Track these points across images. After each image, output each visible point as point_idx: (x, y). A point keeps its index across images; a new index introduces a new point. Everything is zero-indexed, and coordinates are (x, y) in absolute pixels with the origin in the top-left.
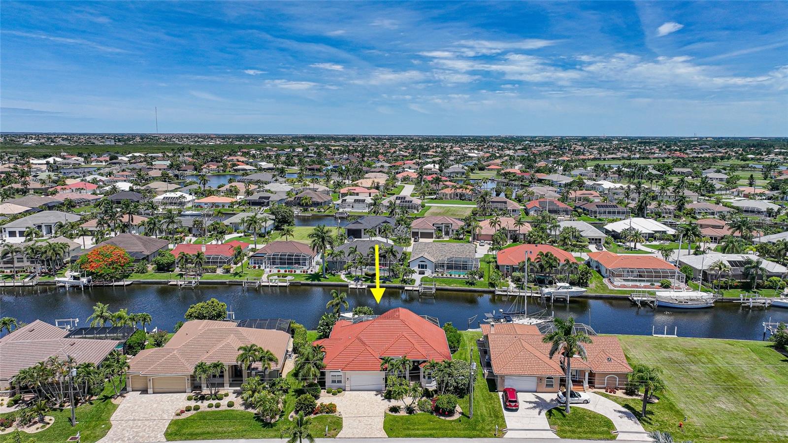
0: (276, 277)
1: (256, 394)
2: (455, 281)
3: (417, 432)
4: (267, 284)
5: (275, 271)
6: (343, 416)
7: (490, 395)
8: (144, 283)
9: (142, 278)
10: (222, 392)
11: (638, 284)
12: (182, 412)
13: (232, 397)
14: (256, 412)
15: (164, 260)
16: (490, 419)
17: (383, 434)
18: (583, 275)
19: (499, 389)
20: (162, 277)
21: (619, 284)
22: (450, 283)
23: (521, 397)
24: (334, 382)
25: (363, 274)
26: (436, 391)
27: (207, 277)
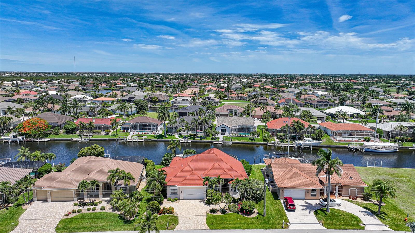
0: (137, 137)
1: (120, 202)
2: (244, 138)
3: (229, 225)
4: (131, 140)
5: (136, 133)
6: (179, 215)
7: (275, 202)
8: (57, 140)
9: (56, 137)
10: (98, 200)
11: (351, 139)
12: (69, 214)
13: (104, 204)
14: (120, 213)
15: (70, 127)
16: (277, 217)
17: (206, 227)
18: (319, 134)
19: (280, 197)
20: (68, 137)
21: (340, 139)
22: (240, 140)
23: (296, 202)
24: (172, 193)
25: (189, 135)
26: (240, 199)
27: (96, 137)
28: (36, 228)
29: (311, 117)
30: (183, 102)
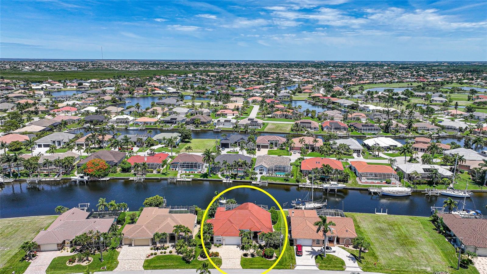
0: (184, 176)
1: (182, 248)
2: (279, 179)
3: (256, 266)
4: (180, 180)
5: (184, 172)
6: (222, 258)
7: (290, 248)
8: (116, 179)
9: (115, 176)
10: (166, 245)
11: (374, 181)
12: (149, 256)
13: (171, 249)
14: (182, 256)
15: (126, 166)
16: (289, 260)
17: (240, 267)
18: (345, 177)
19: (294, 244)
20: (125, 176)
21: (364, 181)
22: (275, 180)
23: (304, 249)
24: (217, 241)
25: (230, 174)
26: (265, 246)
27: (149, 176)
28: (131, 266)
29: (348, 150)
30: (226, 123)
